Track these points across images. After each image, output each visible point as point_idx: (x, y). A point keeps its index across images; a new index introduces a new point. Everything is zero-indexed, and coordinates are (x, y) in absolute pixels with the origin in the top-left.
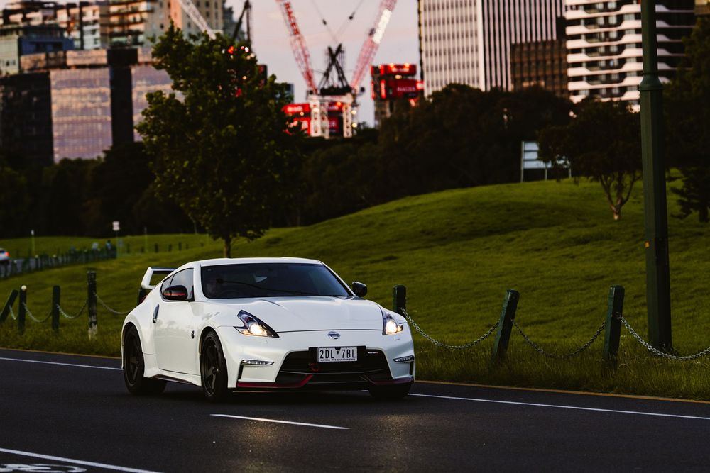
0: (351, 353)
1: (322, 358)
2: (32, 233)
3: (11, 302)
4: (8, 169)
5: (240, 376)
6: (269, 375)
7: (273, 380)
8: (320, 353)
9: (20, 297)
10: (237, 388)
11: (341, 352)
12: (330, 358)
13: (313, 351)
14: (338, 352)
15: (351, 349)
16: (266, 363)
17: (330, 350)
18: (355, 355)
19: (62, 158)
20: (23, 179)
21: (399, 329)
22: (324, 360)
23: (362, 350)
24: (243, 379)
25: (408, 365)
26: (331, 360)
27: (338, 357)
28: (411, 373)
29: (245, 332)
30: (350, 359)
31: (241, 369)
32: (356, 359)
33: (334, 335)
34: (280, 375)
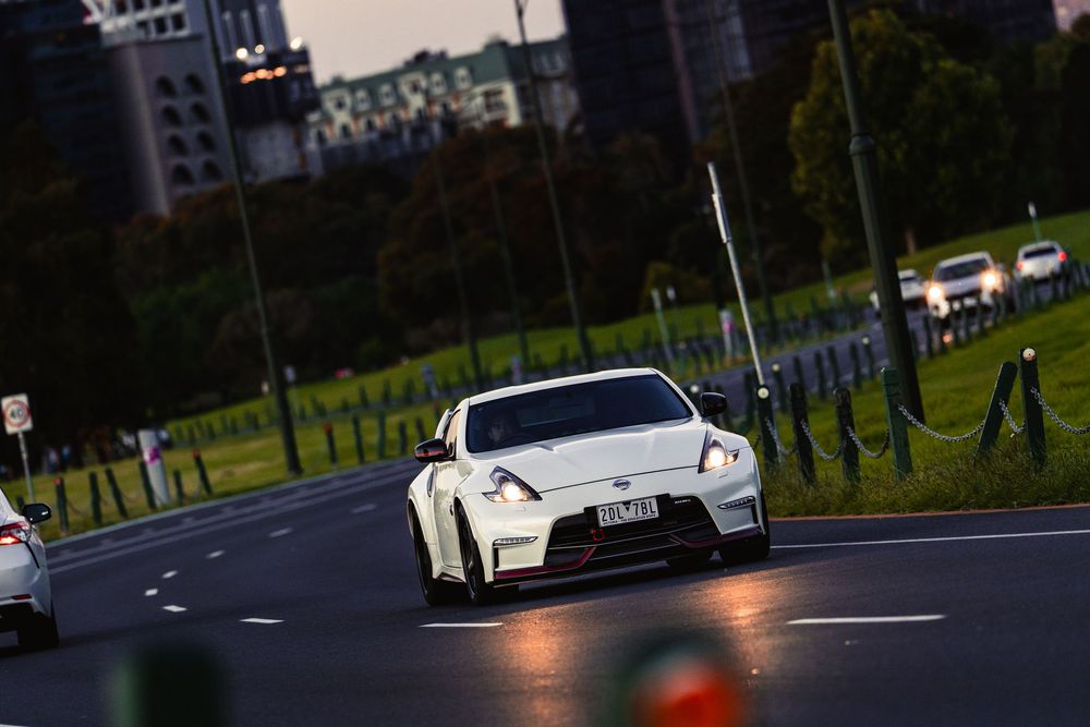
0: (648, 507)
1: (604, 521)
2: (1032, 210)
3: (1003, 392)
4: (948, 64)
5: (496, 564)
6: (534, 557)
7: (540, 563)
8: (601, 515)
9: (1024, 378)
10: (496, 581)
11: (633, 508)
12: (616, 518)
13: (591, 512)
14: (628, 509)
15: (647, 501)
16: (526, 540)
17: (615, 507)
18: (655, 508)
19: (1076, 13)
20: (989, 83)
21: (731, 459)
22: (609, 523)
23: (663, 500)
24: (503, 567)
25: (749, 510)
26: (620, 522)
27: (629, 516)
28: (756, 521)
29: (498, 498)
30: (647, 517)
31: (496, 552)
32: (657, 515)
33: (621, 484)
34: (548, 553)
